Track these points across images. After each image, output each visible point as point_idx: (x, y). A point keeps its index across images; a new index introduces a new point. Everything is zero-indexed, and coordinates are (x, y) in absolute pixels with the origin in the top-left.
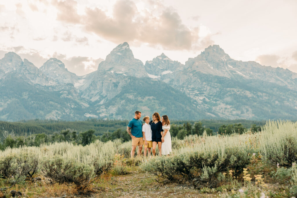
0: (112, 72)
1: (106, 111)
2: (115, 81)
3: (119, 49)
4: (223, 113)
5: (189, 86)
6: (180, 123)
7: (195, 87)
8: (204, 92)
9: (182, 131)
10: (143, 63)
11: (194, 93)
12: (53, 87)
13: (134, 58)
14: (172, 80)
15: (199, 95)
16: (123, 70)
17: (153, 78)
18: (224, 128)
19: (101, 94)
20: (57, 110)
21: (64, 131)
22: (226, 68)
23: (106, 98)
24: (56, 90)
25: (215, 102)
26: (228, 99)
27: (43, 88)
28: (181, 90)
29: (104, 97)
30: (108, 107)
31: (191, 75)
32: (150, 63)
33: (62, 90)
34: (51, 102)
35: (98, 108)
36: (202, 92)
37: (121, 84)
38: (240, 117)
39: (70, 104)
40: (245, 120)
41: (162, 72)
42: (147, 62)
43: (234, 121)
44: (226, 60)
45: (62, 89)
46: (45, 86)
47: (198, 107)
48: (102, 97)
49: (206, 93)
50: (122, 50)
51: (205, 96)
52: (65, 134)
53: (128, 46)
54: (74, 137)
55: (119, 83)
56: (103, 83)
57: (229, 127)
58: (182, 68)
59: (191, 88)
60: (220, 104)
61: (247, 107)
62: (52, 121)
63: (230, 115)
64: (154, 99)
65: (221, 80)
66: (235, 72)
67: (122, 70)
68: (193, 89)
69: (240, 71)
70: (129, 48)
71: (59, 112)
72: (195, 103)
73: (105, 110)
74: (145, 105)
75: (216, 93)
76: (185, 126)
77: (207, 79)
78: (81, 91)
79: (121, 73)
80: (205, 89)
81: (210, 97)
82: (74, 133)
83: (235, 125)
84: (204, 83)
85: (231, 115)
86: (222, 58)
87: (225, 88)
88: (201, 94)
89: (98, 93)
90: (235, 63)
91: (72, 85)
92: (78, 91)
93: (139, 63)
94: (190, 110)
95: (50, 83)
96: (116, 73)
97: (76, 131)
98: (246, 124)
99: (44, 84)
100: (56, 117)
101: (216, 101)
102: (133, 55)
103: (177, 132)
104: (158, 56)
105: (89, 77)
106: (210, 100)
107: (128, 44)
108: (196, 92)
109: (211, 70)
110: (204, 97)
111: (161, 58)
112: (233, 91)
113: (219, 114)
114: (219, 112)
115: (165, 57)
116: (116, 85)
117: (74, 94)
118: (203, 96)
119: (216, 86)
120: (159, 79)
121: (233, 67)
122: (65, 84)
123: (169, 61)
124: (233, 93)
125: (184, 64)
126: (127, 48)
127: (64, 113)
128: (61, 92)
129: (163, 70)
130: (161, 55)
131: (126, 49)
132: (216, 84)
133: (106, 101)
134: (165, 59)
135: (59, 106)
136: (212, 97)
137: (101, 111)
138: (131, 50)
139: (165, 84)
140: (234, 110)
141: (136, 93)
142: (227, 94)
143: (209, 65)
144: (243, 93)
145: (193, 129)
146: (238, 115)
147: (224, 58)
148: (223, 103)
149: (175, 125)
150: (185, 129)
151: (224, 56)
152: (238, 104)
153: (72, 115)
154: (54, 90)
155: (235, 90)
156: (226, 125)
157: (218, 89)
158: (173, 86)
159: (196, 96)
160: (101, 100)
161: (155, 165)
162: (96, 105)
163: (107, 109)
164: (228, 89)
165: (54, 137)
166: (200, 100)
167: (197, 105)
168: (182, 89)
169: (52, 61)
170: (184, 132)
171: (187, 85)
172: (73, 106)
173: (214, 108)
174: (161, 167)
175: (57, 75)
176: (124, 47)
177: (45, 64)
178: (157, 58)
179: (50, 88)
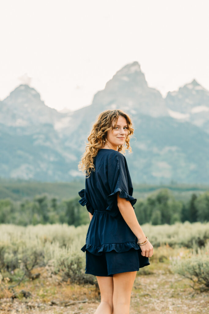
0: (114, 107)
3: (126, 72)
12: (23, 129)
13: (147, 86)
16: (130, 103)
17: (177, 119)
20: (29, 163)
21: (38, 197)
24: (28, 134)
32: (173, 94)
33: (37, 133)
34: (20, 152)
39: (48, 156)
41: (192, 108)
42: (169, 94)
45: (37, 131)
46: (11, 127)
50: (130, 72)
52: (40, 201)
53: (139, 66)
54: (54, 206)
62: (20, 181)
64: (179, 152)
70: (140, 71)
71: (31, 168)
74: (164, 160)
78: (65, 135)
79: (127, 108)
82: (54, 200)
91: (50, 126)
92: (61, 136)
93: (155, 94)
95: (19, 122)
97: (57, 197)
99: (10, 124)
100: (27, 174)
102: (146, 82)
104: (186, 84)
105: (76, 114)
111: (190, 87)
115: (198, 85)
117: (54, 140)
120: (188, 120)
122: (41, 124)
123: (203, 91)
126: (138, 70)
127: (38, 169)
128: (35, 137)
129: (195, 105)
130: (192, 82)
131: (135, 71)
134: (198, 88)
135: (31, 158)
138: (144, 73)
139: (195, 128)
153: (50, 173)
154: (25, 133)
165: (23, 206)
169: (23, 88)
172: (52, 159)
175: (30, 110)
176: (133, 69)
177: (12, 93)
178: (185, 87)
179: (18, 130)
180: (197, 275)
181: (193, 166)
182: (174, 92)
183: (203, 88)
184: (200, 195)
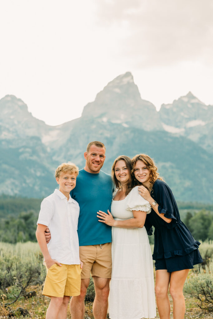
0: (105, 119)
3: (118, 83)
10: (155, 108)
12: (9, 142)
13: (140, 98)
14: (203, 138)
16: (122, 116)
17: (171, 133)
20: (14, 178)
21: (24, 214)
24: (14, 147)
32: (168, 107)
33: (23, 147)
34: (5, 166)
37: (117, 141)
39: (34, 171)
41: (188, 122)
42: (163, 105)
45: (23, 144)
50: (122, 84)
52: (26, 218)
53: (132, 78)
55: (114, 138)
62: (4, 196)
64: (173, 168)
70: (133, 83)
71: (17, 183)
78: (53, 149)
79: (118, 122)
91: (38, 139)
92: (49, 150)
93: (149, 107)
95: (5, 135)
96: (111, 123)
100: (12, 190)
102: (139, 94)
104: (181, 97)
105: (65, 127)
111: (186, 100)
115: (194, 98)
116: (110, 142)
117: (42, 155)
120: (183, 134)
122: (28, 137)
123: (199, 105)
126: (131, 81)
127: (24, 185)
128: (21, 150)
129: (190, 119)
130: (187, 95)
131: (128, 82)
134: (193, 101)
135: (17, 172)
138: (136, 85)
139: (191, 143)
149: (206, 213)
153: (37, 188)
154: (11, 146)
158: (204, 147)
161: (199, 286)
165: (7, 223)
169: (9, 99)
172: (38, 174)
174: (205, 289)
175: (16, 122)
176: (126, 80)
178: (180, 99)
179: (3, 143)
180: (204, 294)
181: (188, 183)
182: (168, 105)
183: (199, 101)
184: (195, 214)
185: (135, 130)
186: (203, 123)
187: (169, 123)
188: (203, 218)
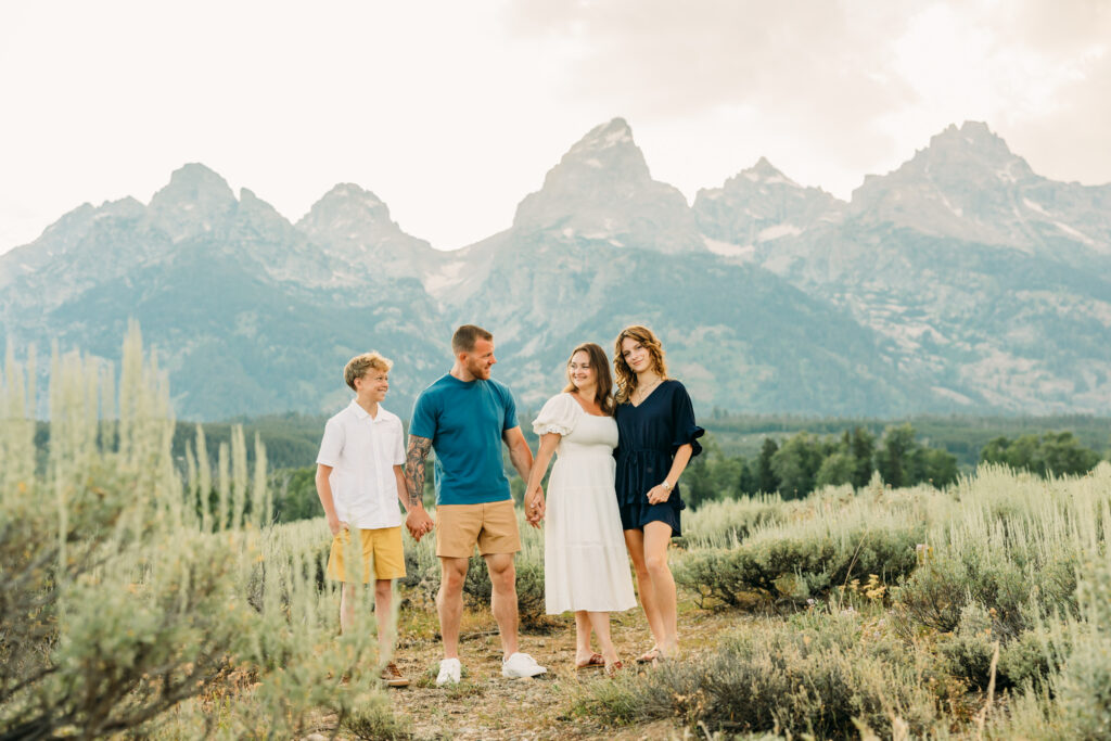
0: (568, 232)
1: (547, 382)
2: (578, 269)
3: (594, 145)
4: (999, 390)
5: (867, 285)
6: (831, 429)
7: (890, 289)
8: (926, 309)
9: (835, 458)
10: (685, 199)
11: (886, 310)
12: (348, 294)
13: (649, 177)
14: (800, 263)
15: (907, 319)
16: (609, 223)
17: (723, 256)
18: (1001, 450)
19: (528, 318)
22: (1016, 211)
23: (545, 333)
24: (360, 305)
25: (968, 347)
26: (1025, 335)
27: (312, 295)
28: (835, 302)
29: (539, 330)
30: (554, 366)
31: (875, 240)
32: (713, 197)
33: (381, 304)
35: (514, 370)
36: (917, 308)
37: (600, 281)
38: (1070, 403)
39: (410, 357)
40: (1090, 417)
41: (760, 230)
42: (702, 193)
43: (1046, 423)
44: (1014, 180)
45: (382, 298)
46: (319, 289)
47: (901, 365)
48: (530, 330)
49: (933, 312)
50: (605, 147)
51: (929, 322)
53: (629, 132)
55: (592, 274)
56: (532, 276)
57: (1022, 444)
58: (838, 213)
59: (877, 294)
60: (988, 355)
61: (1099, 365)
63: (1029, 395)
64: (730, 337)
65: (994, 262)
66: (1052, 228)
67: (607, 228)
68: (882, 297)
69: (1071, 225)
70: (632, 142)
72: (891, 349)
73: (541, 377)
74: (694, 360)
75: (976, 312)
76: (846, 439)
77: (937, 255)
78: (450, 306)
79: (601, 236)
80: (930, 295)
81: (948, 325)
83: (1045, 439)
84: (927, 272)
85: (1037, 395)
86: (999, 173)
87: (1010, 292)
88: (915, 313)
89: (514, 313)
90: (1049, 193)
91: (416, 284)
92: (441, 308)
93: (669, 197)
94: (869, 376)
95: (338, 278)
96: (584, 239)
98: (1094, 435)
99: (314, 283)
101: (973, 340)
102: (646, 169)
103: (818, 464)
104: (743, 171)
105: (476, 253)
106: (949, 337)
107: (629, 123)
108: (894, 308)
109: (956, 221)
110: (927, 327)
111: (754, 178)
112: (1044, 302)
113: (987, 394)
114: (985, 386)
115: (773, 171)
116: (582, 283)
117: (426, 320)
118: (921, 322)
119: (973, 285)
120: (750, 259)
121: (1045, 208)
122: (391, 279)
123: (787, 188)
124: (1041, 310)
125: (848, 198)
126: (626, 139)
128: (376, 313)
129: (765, 223)
130: (757, 165)
131: (619, 143)
132: (973, 275)
133: (546, 345)
134: (772, 180)
136: (958, 327)
137: (526, 382)
138: (638, 148)
139: (770, 278)
140: (1046, 379)
141: (657, 315)
142: (1020, 316)
143: (947, 203)
144: (1083, 308)
145: (880, 454)
146: (1062, 397)
147: (1008, 173)
148: (1003, 349)
149: (809, 438)
150: (846, 452)
151: (1008, 166)
152: (1062, 353)
154: (352, 304)
155: (1052, 298)
156: (1009, 439)
157: (981, 296)
158: (801, 286)
159: (892, 324)
160: (525, 341)
162: (507, 360)
163: (547, 373)
164: (1023, 295)
166: (911, 338)
167: (897, 357)
168: (837, 295)
169: (344, 193)
170: (842, 463)
171: (857, 281)
172: (420, 365)
173: (964, 370)
175: (362, 247)
176: (613, 138)
177: (316, 207)
178: (741, 177)
179: (336, 297)
181: (766, 372)
182: (715, 190)
183: (785, 178)
184: (784, 441)
185: (639, 254)
186: (796, 232)
187: (717, 235)
188: (802, 451)
